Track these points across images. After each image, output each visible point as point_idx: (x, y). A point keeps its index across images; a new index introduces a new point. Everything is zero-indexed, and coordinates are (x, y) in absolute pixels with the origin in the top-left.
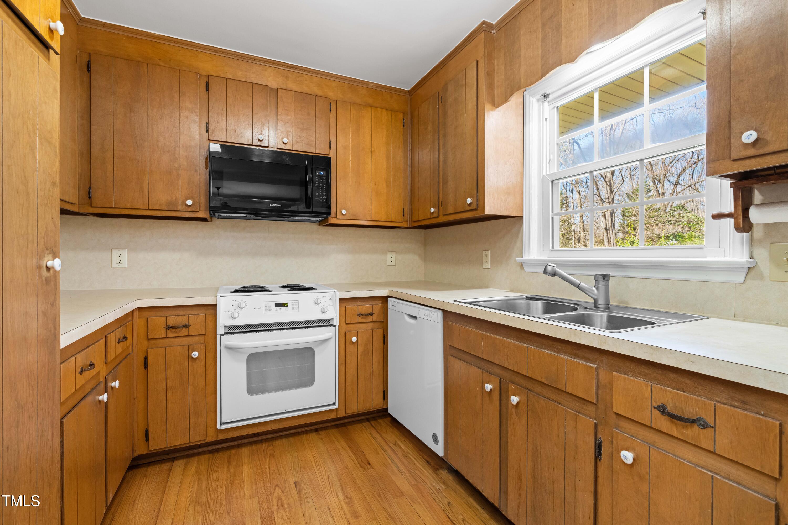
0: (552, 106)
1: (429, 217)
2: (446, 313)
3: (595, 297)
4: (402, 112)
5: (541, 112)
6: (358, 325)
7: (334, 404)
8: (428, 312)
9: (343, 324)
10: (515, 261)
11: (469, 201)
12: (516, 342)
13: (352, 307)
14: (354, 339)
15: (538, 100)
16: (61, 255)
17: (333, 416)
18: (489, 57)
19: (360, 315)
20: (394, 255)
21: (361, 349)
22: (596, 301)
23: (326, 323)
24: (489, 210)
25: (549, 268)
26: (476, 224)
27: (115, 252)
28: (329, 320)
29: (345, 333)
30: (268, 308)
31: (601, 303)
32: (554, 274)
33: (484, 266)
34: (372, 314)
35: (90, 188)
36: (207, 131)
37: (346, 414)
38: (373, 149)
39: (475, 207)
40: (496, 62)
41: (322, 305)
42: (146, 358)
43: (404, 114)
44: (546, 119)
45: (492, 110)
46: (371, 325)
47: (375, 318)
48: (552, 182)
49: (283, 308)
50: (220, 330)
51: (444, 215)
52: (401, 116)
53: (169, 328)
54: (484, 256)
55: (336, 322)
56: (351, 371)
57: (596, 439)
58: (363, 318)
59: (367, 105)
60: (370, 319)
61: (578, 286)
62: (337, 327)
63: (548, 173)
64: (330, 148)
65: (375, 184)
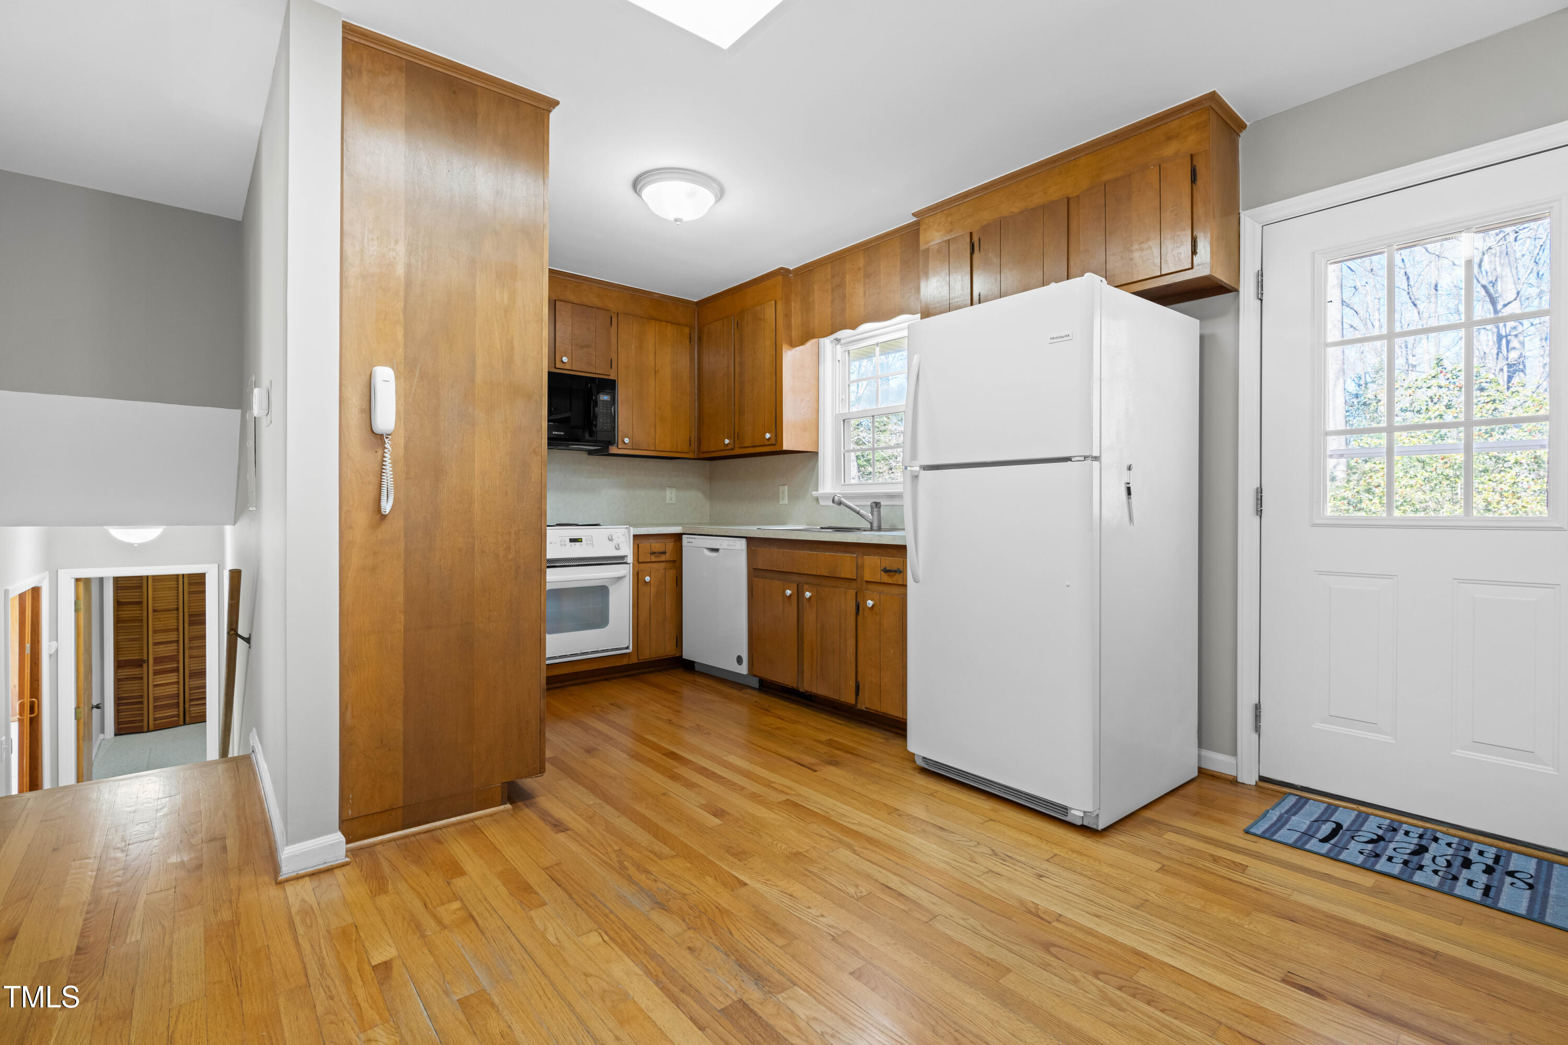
0: (844, 349)
1: (722, 448)
2: (750, 541)
3: (870, 521)
4: (687, 326)
5: (834, 354)
6: (650, 565)
7: (627, 648)
8: (731, 543)
9: (636, 563)
10: (812, 495)
11: (768, 436)
12: (809, 552)
13: (645, 545)
14: (647, 579)
15: (832, 342)
17: (625, 662)
18: (787, 300)
19: (653, 553)
20: (674, 491)
21: (653, 590)
22: (871, 524)
23: (619, 560)
24: (786, 446)
25: (836, 498)
26: (772, 456)
28: (623, 557)
29: (638, 572)
30: (563, 543)
31: (875, 525)
32: (840, 503)
33: (781, 503)
34: (664, 553)
37: (638, 660)
38: (657, 369)
39: (774, 442)
40: (793, 304)
41: (615, 542)
43: (691, 327)
44: (839, 361)
45: (789, 350)
46: (663, 565)
47: (667, 557)
48: (844, 421)
49: (577, 544)
51: (740, 448)
52: (687, 330)
54: (781, 492)
55: (630, 559)
56: (644, 614)
57: (856, 602)
58: (655, 557)
59: (651, 318)
60: (663, 558)
61: (858, 513)
62: (631, 564)
63: (841, 412)
64: (611, 368)
65: (660, 409)
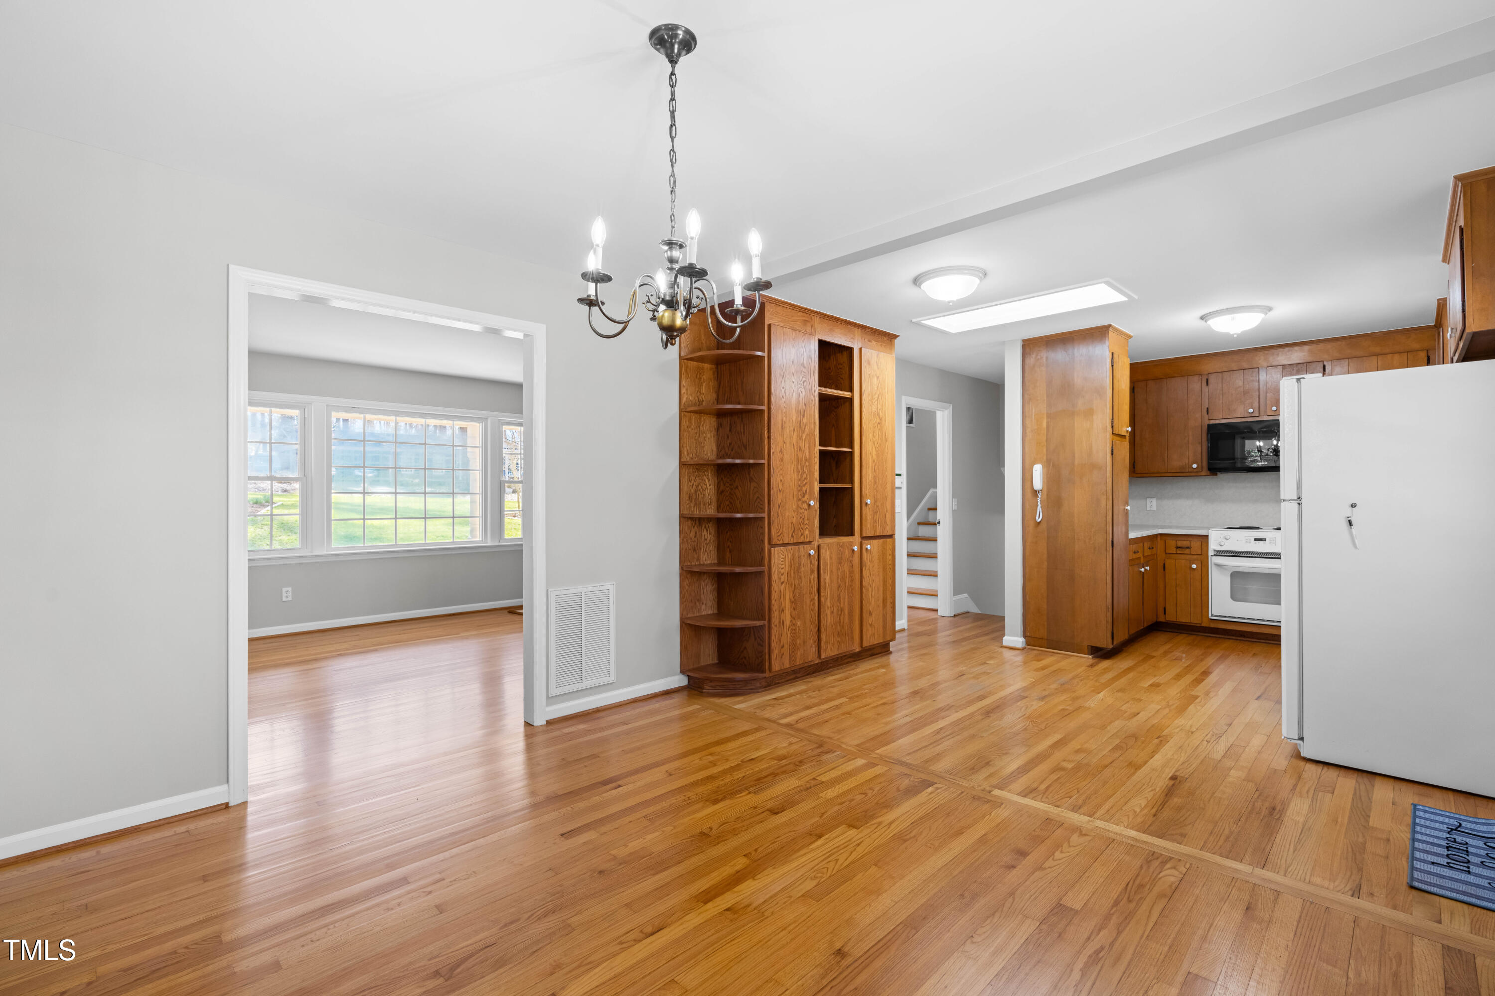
16: (1129, 503)
27: (1148, 500)
30: (1248, 541)
35: (1134, 462)
36: (1208, 414)
42: (1164, 564)
49: (1260, 542)
50: (1211, 553)
52: (1423, 354)
53: (1178, 548)
59: (1373, 355)
